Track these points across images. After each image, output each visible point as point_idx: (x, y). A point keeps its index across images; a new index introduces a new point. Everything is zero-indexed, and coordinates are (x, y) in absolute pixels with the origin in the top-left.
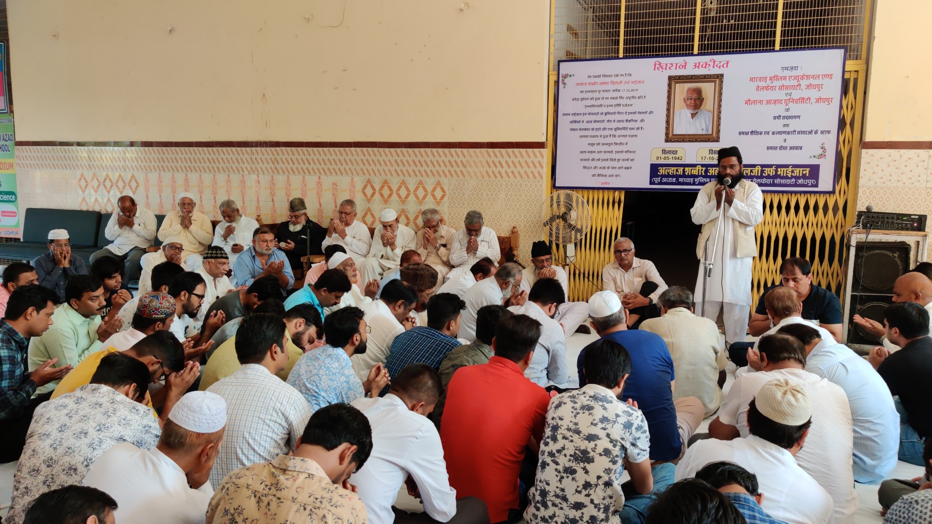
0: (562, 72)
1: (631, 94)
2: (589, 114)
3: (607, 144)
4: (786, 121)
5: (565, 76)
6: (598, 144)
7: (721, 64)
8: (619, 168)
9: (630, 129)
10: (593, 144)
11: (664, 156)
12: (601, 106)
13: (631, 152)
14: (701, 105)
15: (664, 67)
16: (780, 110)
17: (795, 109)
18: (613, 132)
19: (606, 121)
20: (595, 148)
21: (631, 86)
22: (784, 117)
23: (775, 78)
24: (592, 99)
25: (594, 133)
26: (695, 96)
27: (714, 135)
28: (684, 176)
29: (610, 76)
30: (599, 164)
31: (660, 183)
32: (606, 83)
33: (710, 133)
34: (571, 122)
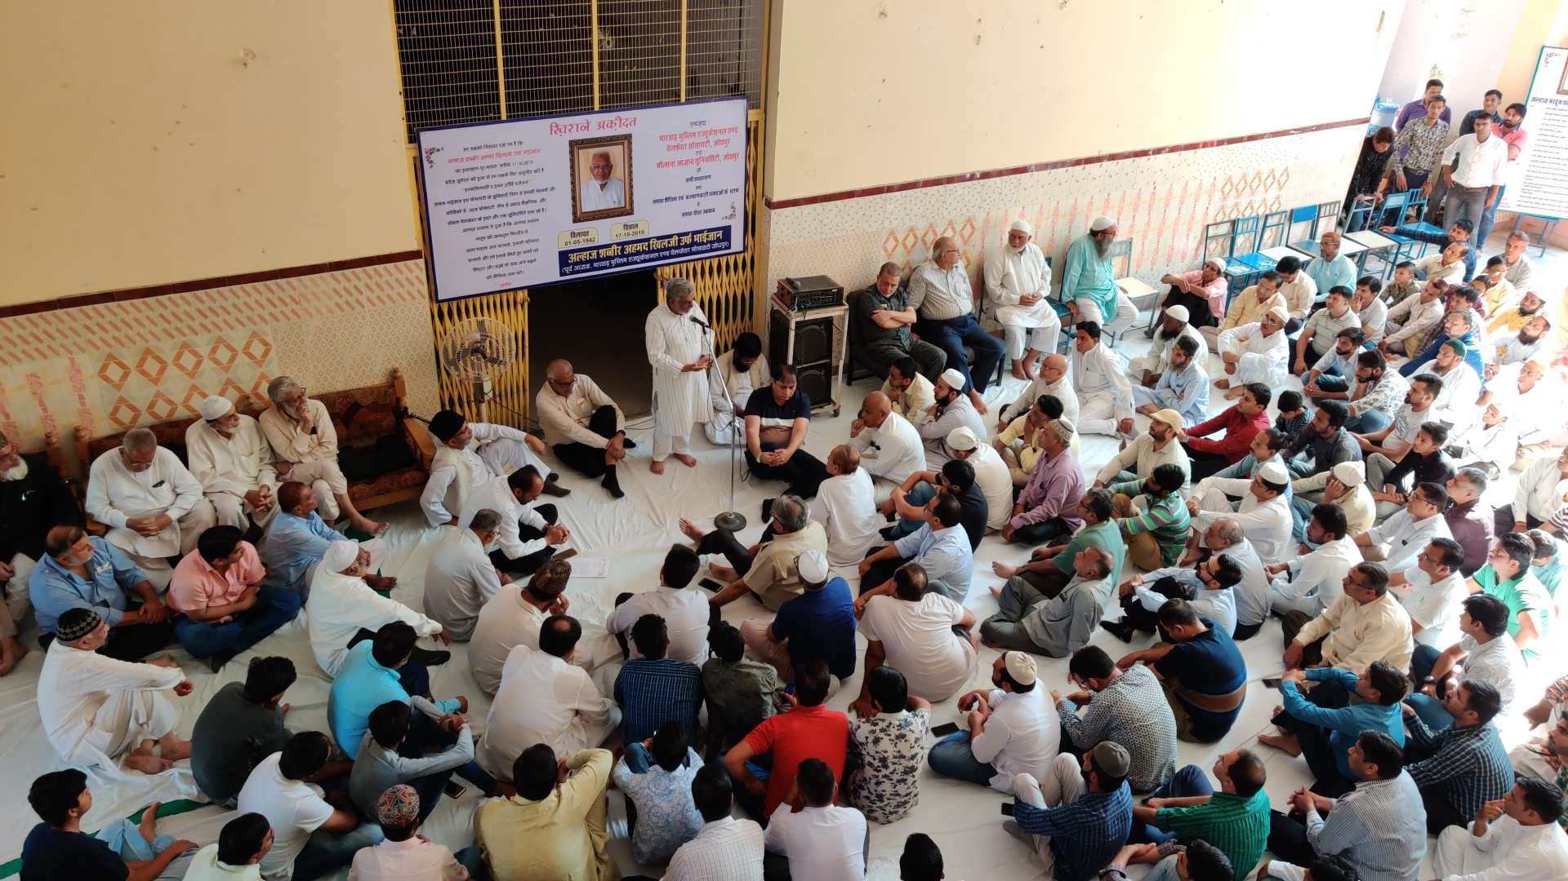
0: (425, 145)
1: (525, 168)
2: (472, 199)
3: (501, 236)
4: (698, 183)
5: (431, 151)
6: (489, 237)
7: (628, 122)
8: (521, 263)
9: (529, 212)
10: (482, 239)
11: (573, 240)
12: (487, 187)
13: (533, 241)
14: (610, 173)
15: (563, 130)
16: (691, 171)
17: (707, 168)
18: (507, 219)
19: (496, 206)
20: (487, 243)
21: (524, 158)
22: (697, 179)
23: (685, 135)
24: (473, 179)
25: (483, 223)
26: (602, 163)
27: (628, 207)
28: (599, 259)
29: (494, 146)
30: (494, 262)
31: (571, 273)
32: (489, 156)
33: (623, 205)
34: (448, 213)
